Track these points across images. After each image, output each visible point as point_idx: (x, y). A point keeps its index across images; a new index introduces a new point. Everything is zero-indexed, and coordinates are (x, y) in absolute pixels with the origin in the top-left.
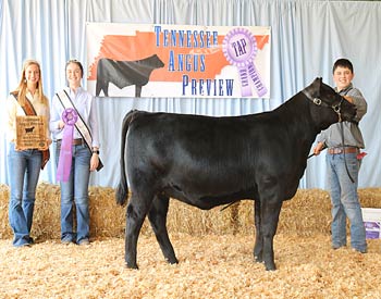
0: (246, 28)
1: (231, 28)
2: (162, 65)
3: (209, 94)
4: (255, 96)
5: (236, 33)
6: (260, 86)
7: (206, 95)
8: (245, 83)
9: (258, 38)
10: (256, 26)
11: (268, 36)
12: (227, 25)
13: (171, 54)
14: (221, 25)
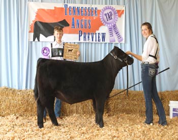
0: (112, 6)
1: (104, 6)
3: (93, 40)
4: (117, 42)
5: (107, 9)
6: (119, 37)
7: (91, 41)
8: (111, 34)
9: (118, 11)
10: (117, 4)
11: (123, 10)
12: (102, 4)
13: (73, 19)
14: (99, 4)
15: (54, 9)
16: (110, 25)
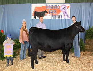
3: (57, 18)
5: (63, 5)
11: (69, 6)
15: (41, 6)
16: (64, 12)
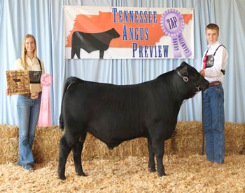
0: (176, 9)
1: (166, 9)
2: (118, 36)
3: (151, 56)
4: (184, 57)
5: (169, 13)
6: (187, 50)
7: (149, 57)
8: (176, 48)
9: (185, 16)
10: (183, 7)
11: (191, 15)
12: (163, 7)
13: (125, 28)
14: (159, 7)
16: (175, 35)
